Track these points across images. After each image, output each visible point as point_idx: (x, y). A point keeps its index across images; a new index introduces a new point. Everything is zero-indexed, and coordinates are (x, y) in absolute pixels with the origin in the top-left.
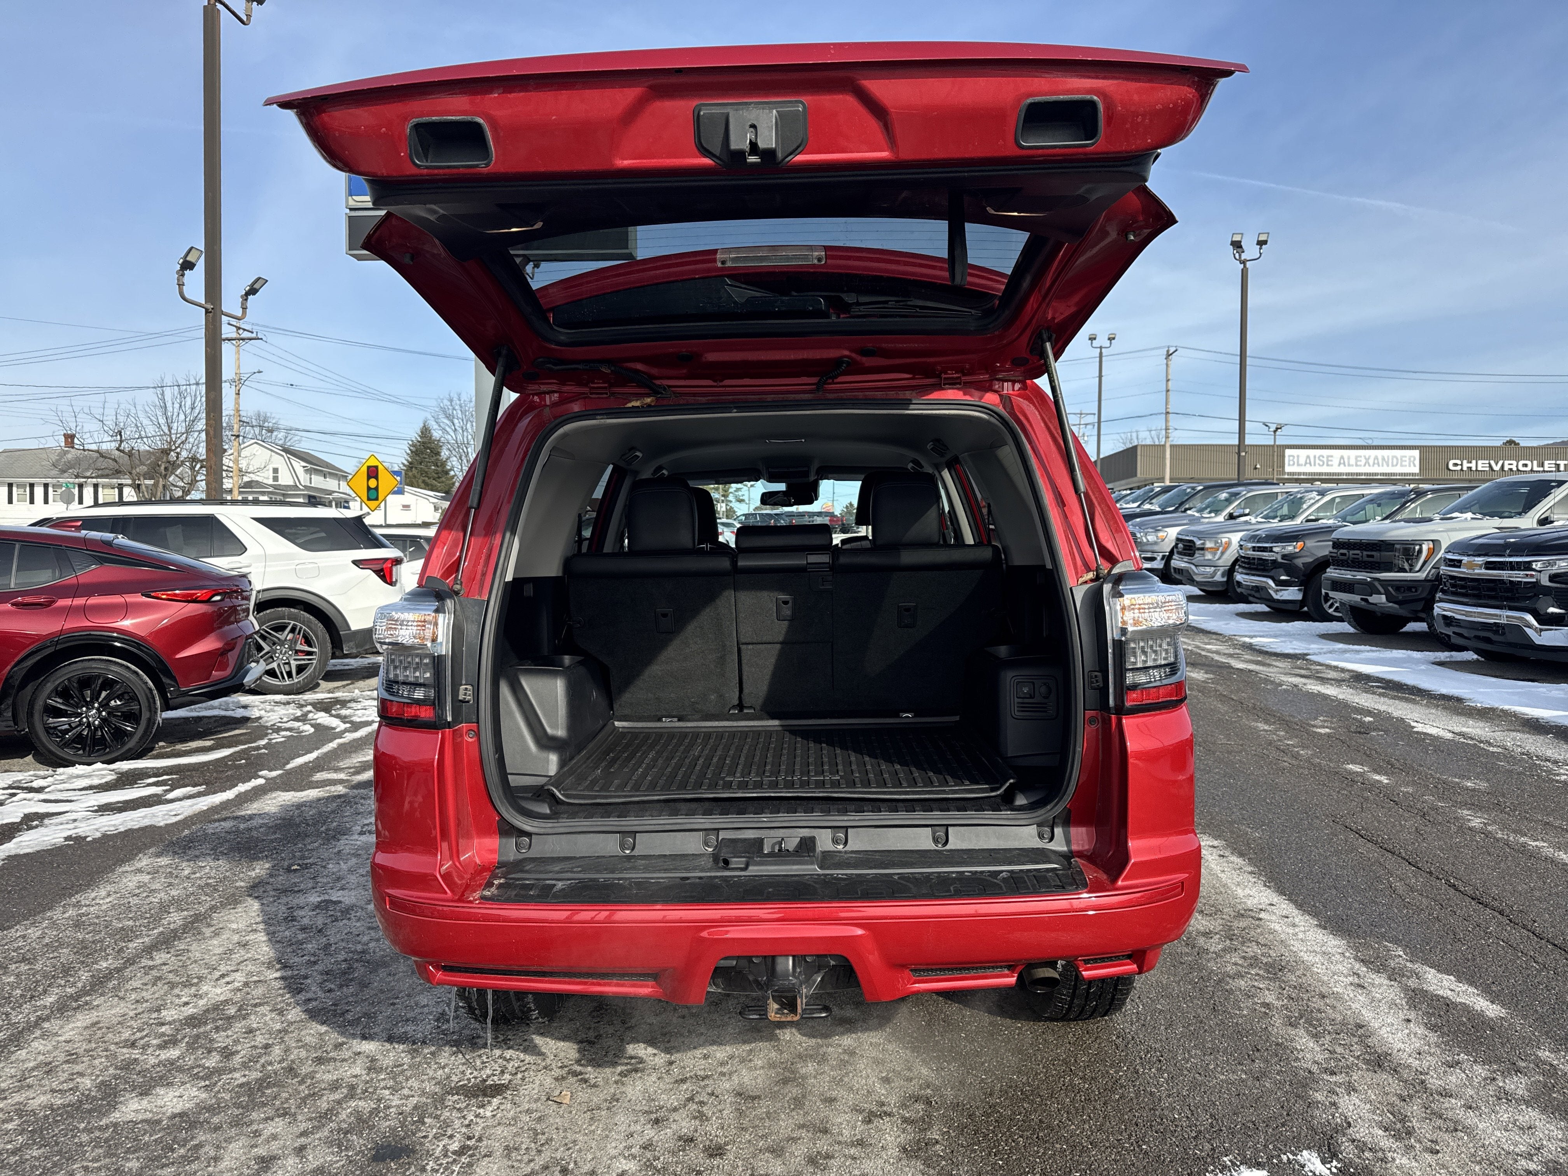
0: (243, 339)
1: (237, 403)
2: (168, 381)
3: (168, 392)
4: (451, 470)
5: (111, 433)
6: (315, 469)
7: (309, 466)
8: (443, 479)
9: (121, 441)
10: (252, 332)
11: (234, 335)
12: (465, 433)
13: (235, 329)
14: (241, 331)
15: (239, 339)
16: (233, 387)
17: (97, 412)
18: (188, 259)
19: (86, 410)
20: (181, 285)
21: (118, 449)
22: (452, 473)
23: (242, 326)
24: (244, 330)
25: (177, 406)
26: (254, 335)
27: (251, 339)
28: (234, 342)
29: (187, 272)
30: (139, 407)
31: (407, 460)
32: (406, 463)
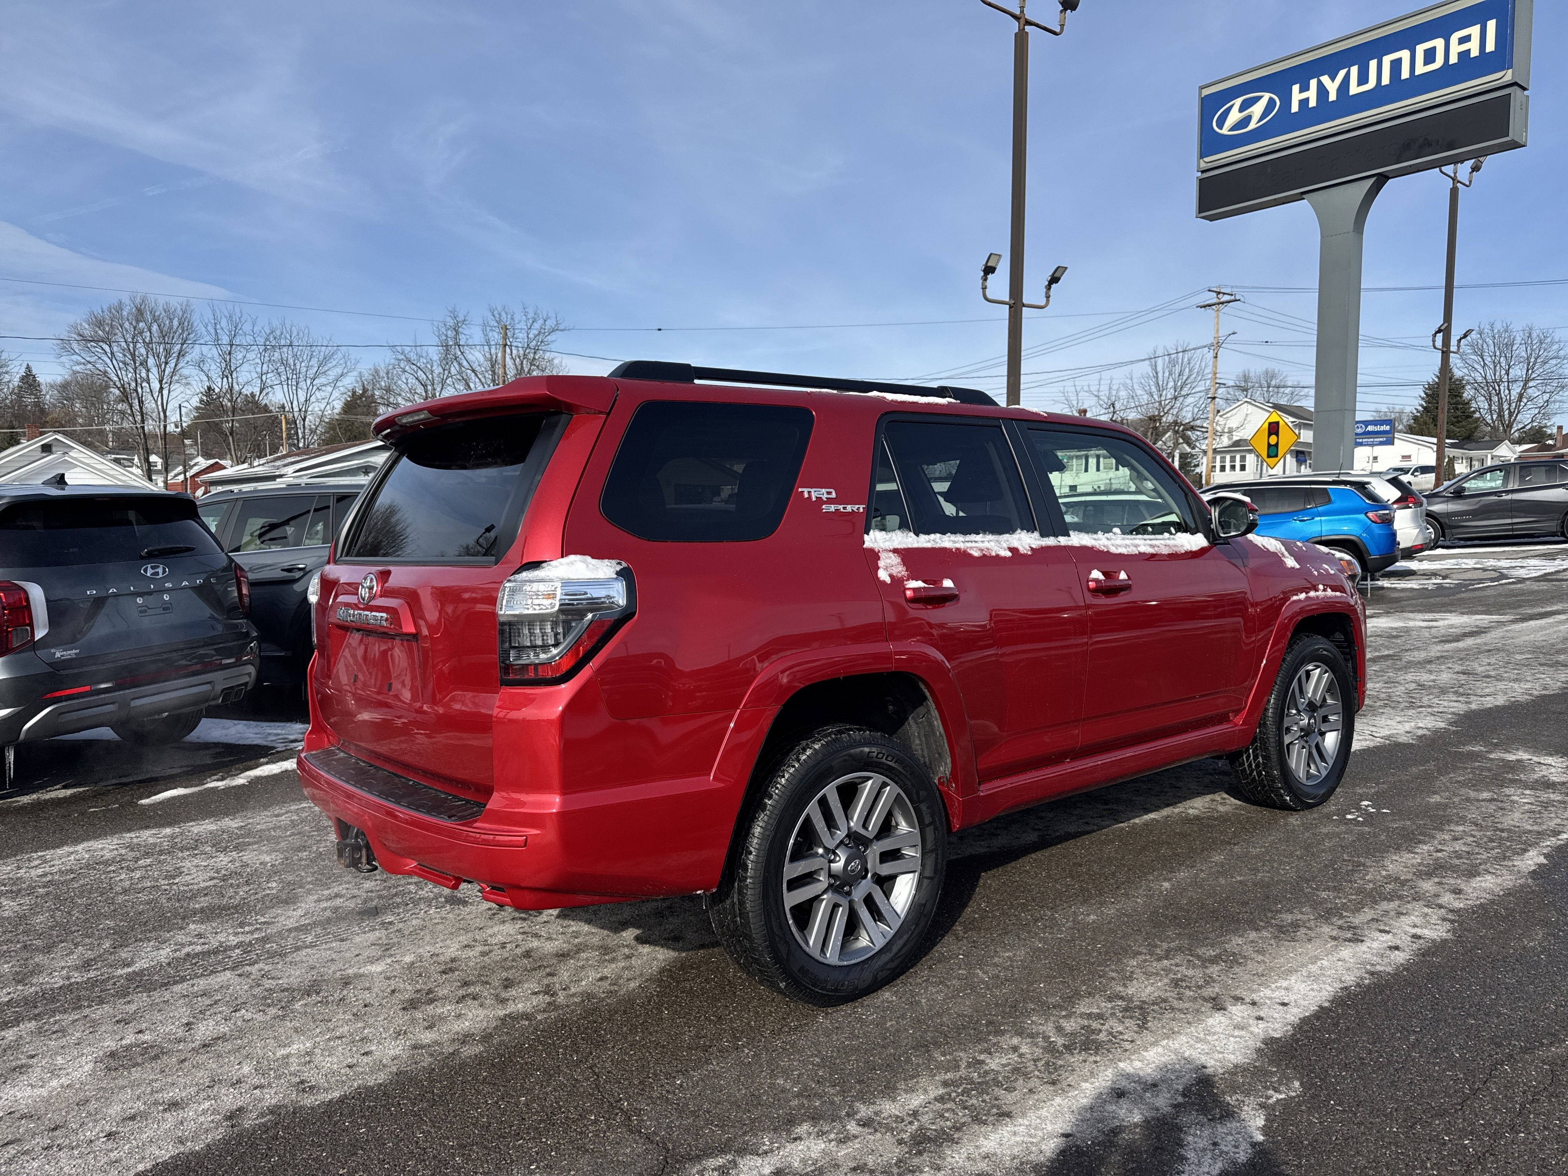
0: (1222, 303)
1: (1215, 367)
2: (1160, 352)
3: (1160, 362)
4: (1474, 412)
5: (1105, 406)
6: (1304, 424)
7: (1298, 421)
8: (1464, 423)
9: (1114, 413)
10: (1232, 295)
11: (1215, 300)
12: (1498, 368)
13: (1215, 294)
14: (1220, 296)
15: (1219, 304)
16: (1212, 351)
17: (1094, 389)
18: (989, 264)
19: (1086, 388)
20: (984, 288)
21: (1111, 420)
22: (1477, 415)
23: (1222, 291)
24: (1224, 294)
25: (1167, 374)
26: (1233, 298)
27: (1229, 302)
28: (1214, 307)
29: (990, 276)
30: (1135, 380)
31: (1422, 406)
32: (1420, 408)
